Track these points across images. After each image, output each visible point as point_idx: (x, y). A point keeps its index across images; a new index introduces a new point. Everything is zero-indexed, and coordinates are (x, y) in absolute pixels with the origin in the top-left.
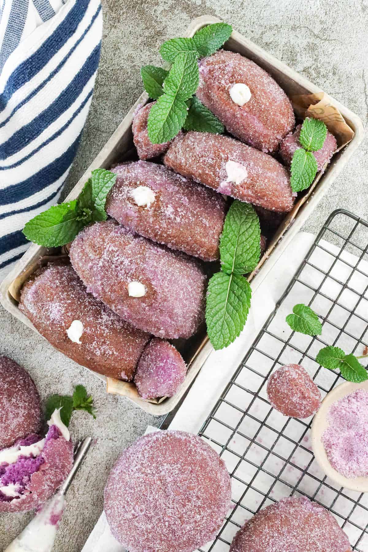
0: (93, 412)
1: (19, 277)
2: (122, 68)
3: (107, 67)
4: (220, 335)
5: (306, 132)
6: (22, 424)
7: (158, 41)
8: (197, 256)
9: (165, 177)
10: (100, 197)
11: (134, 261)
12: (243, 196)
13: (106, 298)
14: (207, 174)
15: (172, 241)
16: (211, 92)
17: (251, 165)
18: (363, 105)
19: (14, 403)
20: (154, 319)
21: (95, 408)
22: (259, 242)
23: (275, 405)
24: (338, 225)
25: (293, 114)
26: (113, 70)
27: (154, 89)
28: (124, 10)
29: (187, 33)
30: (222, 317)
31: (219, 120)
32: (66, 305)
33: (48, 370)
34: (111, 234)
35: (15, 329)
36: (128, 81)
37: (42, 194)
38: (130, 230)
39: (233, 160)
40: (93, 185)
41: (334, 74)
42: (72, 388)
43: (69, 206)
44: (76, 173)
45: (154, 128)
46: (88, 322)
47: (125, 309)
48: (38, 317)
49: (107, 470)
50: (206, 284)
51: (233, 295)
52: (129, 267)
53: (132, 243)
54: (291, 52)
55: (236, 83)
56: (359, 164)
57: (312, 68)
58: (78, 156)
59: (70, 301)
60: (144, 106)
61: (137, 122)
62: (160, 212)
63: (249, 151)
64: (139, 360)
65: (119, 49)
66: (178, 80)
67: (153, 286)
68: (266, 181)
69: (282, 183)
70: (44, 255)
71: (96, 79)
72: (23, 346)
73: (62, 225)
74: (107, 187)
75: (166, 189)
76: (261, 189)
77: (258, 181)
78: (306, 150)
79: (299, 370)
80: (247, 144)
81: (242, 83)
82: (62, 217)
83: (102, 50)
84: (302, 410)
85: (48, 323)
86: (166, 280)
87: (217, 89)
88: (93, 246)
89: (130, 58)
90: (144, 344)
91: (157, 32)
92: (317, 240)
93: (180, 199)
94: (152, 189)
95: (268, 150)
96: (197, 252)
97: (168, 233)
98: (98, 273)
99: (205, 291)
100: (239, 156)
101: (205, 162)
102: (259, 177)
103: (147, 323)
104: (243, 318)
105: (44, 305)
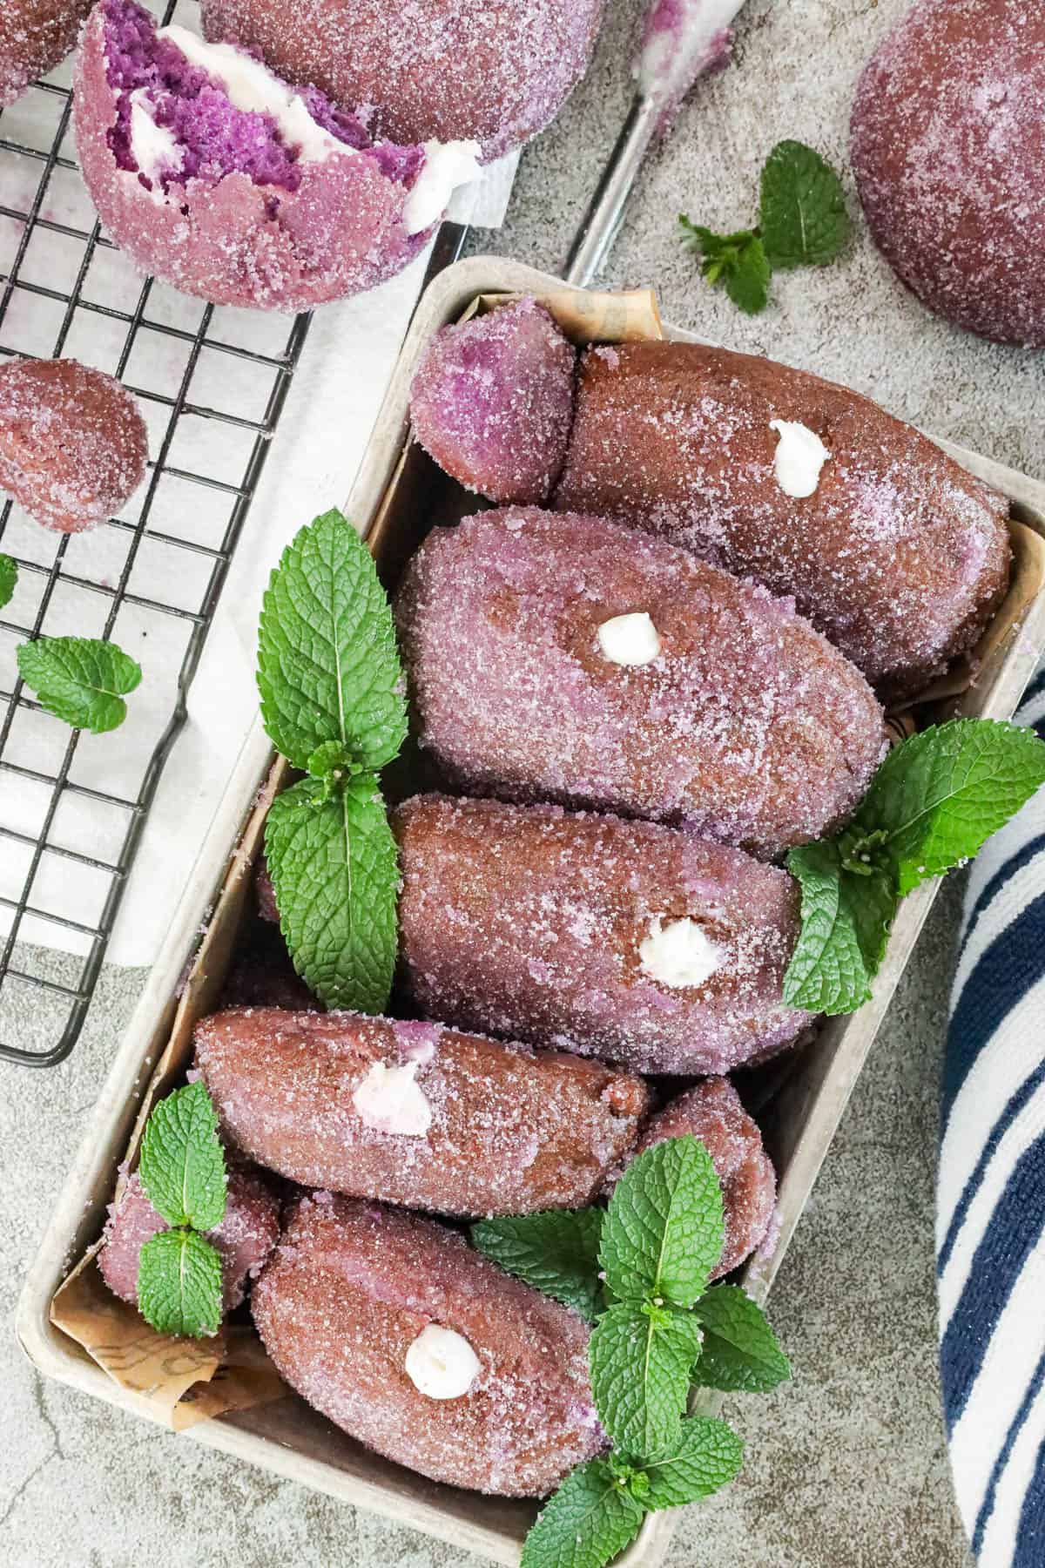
0: (695, 237)
1: (1031, 601)
2: (862, 1363)
3: (910, 1357)
4: (332, 561)
5: (206, 1289)
6: (908, 139)
7: (765, 1477)
8: (463, 801)
9: (625, 1036)
10: (824, 920)
11: (661, 733)
12: (355, 1027)
13: (723, 589)
14: (487, 1074)
15: (552, 827)
16: (540, 1348)
17: (350, 1137)
18: (62, 1417)
19: (951, 199)
20: (551, 557)
21: (693, 251)
22: (280, 893)
23: (107, 384)
24: (52, 1015)
25: (262, 1338)
26: (891, 1352)
27: (733, 1316)
28: (897, 1553)
29: (667, 1523)
30: (339, 623)
31: (497, 1264)
32: (852, 538)
33: (869, 336)
34: (759, 805)
35: (1008, 445)
36: (832, 1328)
37: (1023, 893)
38: (700, 833)
39: (413, 1138)
40: (859, 957)
41: (176, 1499)
42: (781, 299)
43: (921, 869)
44: (929, 992)
45: (698, 1186)
46: (765, 498)
47: (652, 568)
48: (932, 479)
49: (607, 63)
50: (417, 718)
51: (321, 702)
52: (671, 707)
53: (682, 794)
54: (329, 1539)
55: (465, 1396)
56: (32, 1225)
57: (250, 1504)
58: (935, 1047)
59: (841, 554)
60: (751, 1256)
61: (762, 1195)
62: (614, 915)
63: (371, 1181)
64: (573, 418)
65: (885, 1425)
66: (656, 1363)
67: (578, 662)
68: (290, 1097)
69: (239, 1101)
70: (964, 694)
71: (937, 1309)
72: (968, 396)
73: (930, 801)
74: (808, 957)
75: (610, 994)
76: (301, 1065)
77: (316, 1090)
78: (189, 1228)
79: (54, 515)
80: (386, 1205)
81: (445, 1402)
82: (934, 829)
83: (938, 1407)
84: (15, 387)
85: (896, 467)
86: (541, 693)
87: (524, 1362)
88: (808, 752)
89: (842, 1402)
90: (568, 474)
91: (775, 1505)
92: (101, 949)
93: (558, 973)
94: (657, 982)
95: (314, 1201)
96: (466, 814)
97: (570, 852)
98: (770, 667)
99: (414, 692)
100: (396, 1159)
101: (503, 1113)
102: (317, 1105)
103: (571, 539)
104: (270, 634)
105: (925, 524)
